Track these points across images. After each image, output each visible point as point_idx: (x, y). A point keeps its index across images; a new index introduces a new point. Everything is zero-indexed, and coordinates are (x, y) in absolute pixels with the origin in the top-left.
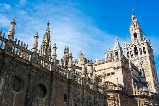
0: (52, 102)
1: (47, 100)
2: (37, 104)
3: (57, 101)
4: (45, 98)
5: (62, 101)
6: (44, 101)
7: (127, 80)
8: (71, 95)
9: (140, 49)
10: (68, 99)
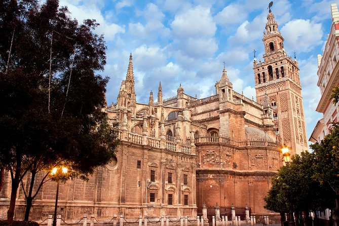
0: (123, 171)
1: (118, 169)
2: (108, 175)
3: (129, 168)
4: (116, 168)
5: (136, 168)
6: (115, 171)
7: (236, 127)
8: (145, 160)
9: (277, 69)
10: (142, 165)
